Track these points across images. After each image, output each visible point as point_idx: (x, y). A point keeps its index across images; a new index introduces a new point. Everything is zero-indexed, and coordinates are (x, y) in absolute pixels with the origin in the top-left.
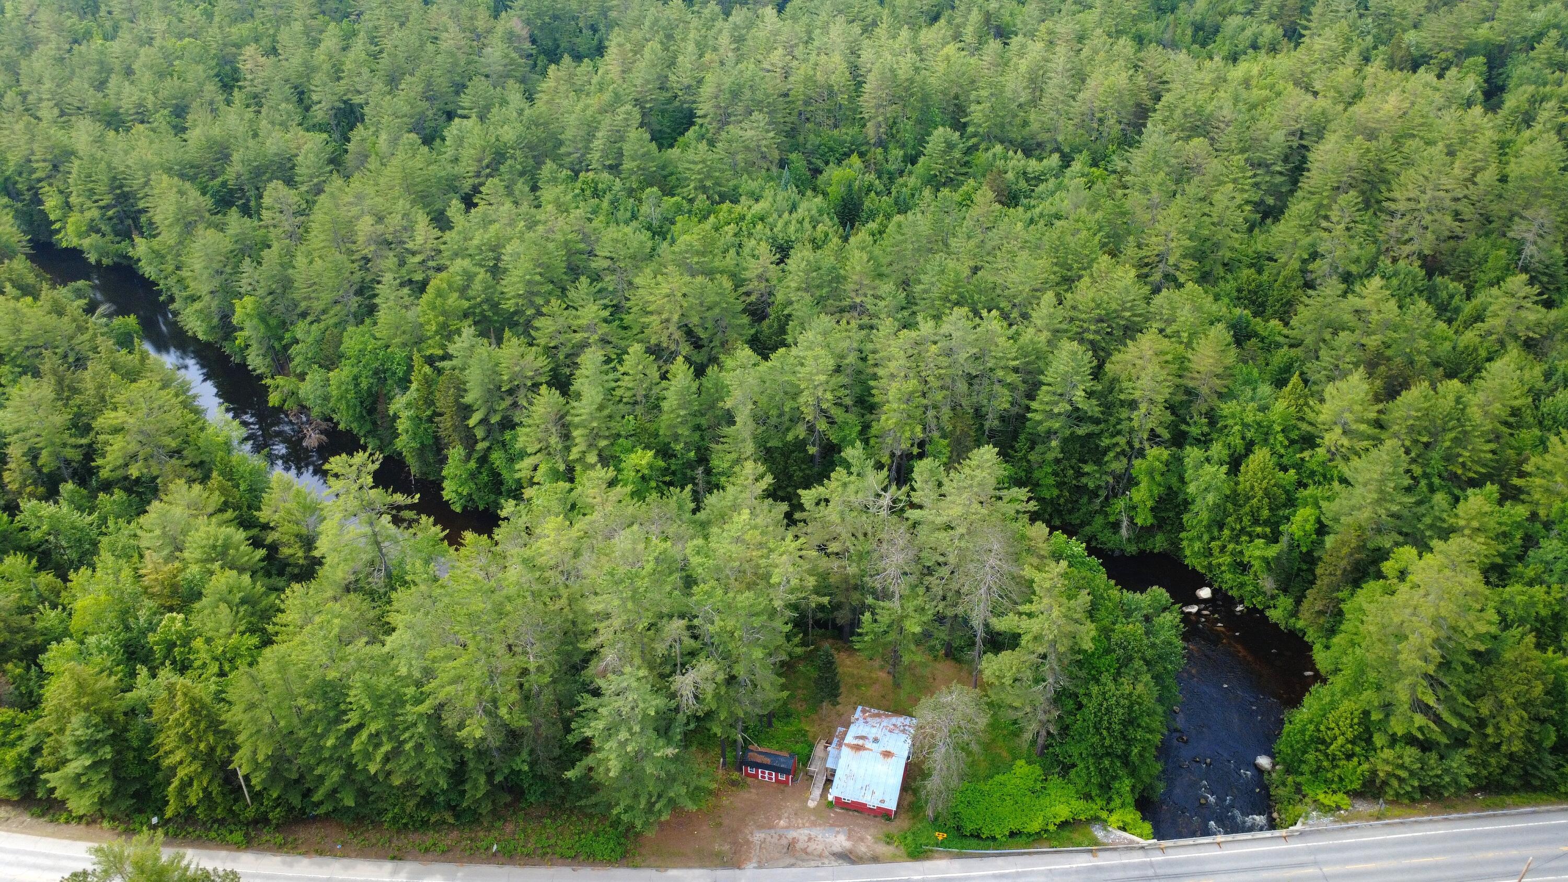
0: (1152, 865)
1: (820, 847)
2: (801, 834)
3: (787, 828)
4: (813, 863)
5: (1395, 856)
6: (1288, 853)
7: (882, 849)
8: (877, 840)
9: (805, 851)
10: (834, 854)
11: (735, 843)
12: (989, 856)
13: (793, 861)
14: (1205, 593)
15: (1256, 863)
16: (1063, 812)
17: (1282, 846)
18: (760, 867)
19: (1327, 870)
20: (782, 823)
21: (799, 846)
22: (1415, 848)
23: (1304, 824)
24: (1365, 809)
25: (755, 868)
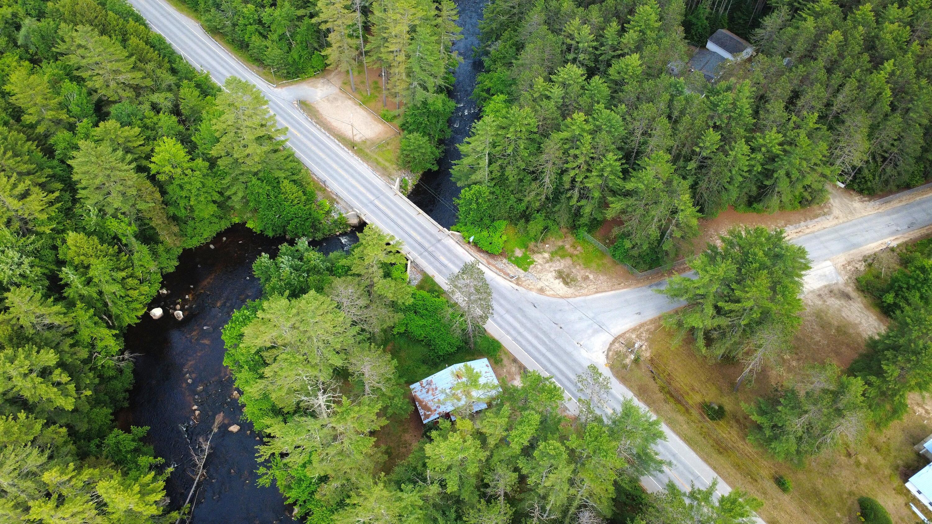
14: (157, 312)
23: (347, 213)
24: (320, 197)
25: (569, 410)
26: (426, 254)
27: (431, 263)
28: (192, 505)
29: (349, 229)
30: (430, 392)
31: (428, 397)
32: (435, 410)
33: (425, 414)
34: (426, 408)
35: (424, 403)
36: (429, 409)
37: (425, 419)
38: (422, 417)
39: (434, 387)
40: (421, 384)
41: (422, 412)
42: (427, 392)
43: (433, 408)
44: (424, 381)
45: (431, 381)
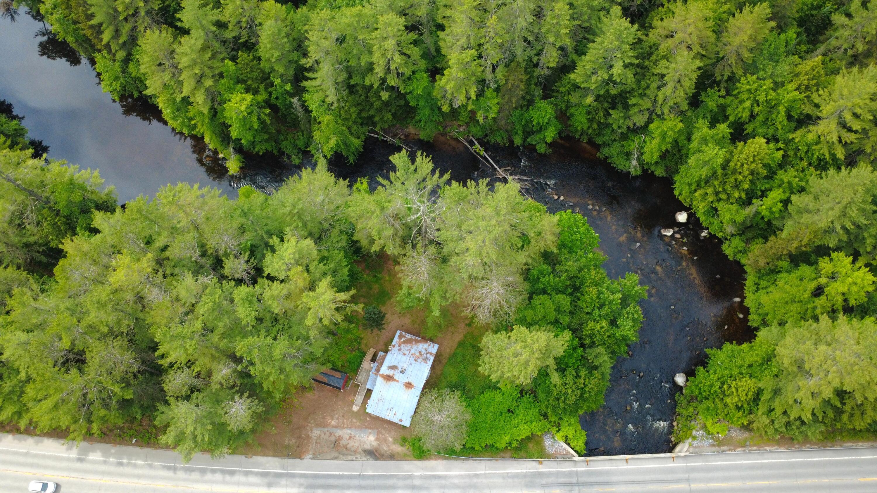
0: (577, 474)
1: (356, 445)
2: (344, 433)
3: (335, 427)
4: (350, 457)
5: (743, 478)
6: (672, 471)
7: (398, 449)
8: (395, 441)
9: (345, 447)
10: (365, 451)
11: (299, 437)
12: (468, 460)
13: (336, 454)
14: (682, 217)
15: (648, 478)
16: (524, 431)
17: (670, 465)
18: (314, 458)
19: (694, 486)
20: (333, 423)
21: (342, 443)
22: (759, 472)
23: (690, 445)
24: (737, 435)
25: (311, 458)
26: (574, 480)
27: (557, 474)
28: (481, 157)
29: (673, 439)
30: (418, 354)
31: (416, 350)
32: (399, 346)
33: (405, 337)
34: (408, 342)
35: (414, 343)
36: (404, 342)
37: (401, 334)
38: (404, 333)
39: (420, 360)
40: (431, 354)
41: (409, 336)
42: (420, 352)
43: (403, 346)
44: (432, 358)
45: (426, 363)
